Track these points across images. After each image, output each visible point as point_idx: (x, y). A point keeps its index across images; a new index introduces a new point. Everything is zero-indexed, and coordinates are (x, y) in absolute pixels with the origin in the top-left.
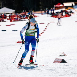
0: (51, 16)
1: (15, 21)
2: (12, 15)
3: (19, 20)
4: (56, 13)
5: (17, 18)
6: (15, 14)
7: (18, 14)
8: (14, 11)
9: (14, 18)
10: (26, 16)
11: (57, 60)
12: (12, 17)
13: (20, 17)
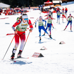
0: (41, 11)
1: (10, 15)
2: (7, 9)
3: (12, 14)
5: (12, 13)
6: (10, 9)
7: (12, 9)
8: (9, 6)
9: (9, 12)
10: (19, 11)
11: (35, 54)
12: (7, 11)
13: (14, 11)
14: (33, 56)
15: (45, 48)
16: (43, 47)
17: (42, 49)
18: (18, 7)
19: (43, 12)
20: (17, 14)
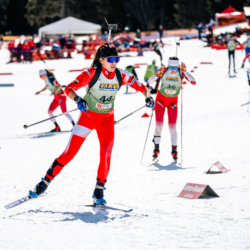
0: (206, 44)
2: (91, 40)
4: (222, 35)
6: (100, 37)
8: (98, 27)
10: (131, 44)
11: (190, 188)
12: (90, 45)
14: (183, 194)
15: (223, 168)
16: (217, 164)
17: (212, 170)
18: (128, 32)
19: (213, 47)
20: (126, 53)
